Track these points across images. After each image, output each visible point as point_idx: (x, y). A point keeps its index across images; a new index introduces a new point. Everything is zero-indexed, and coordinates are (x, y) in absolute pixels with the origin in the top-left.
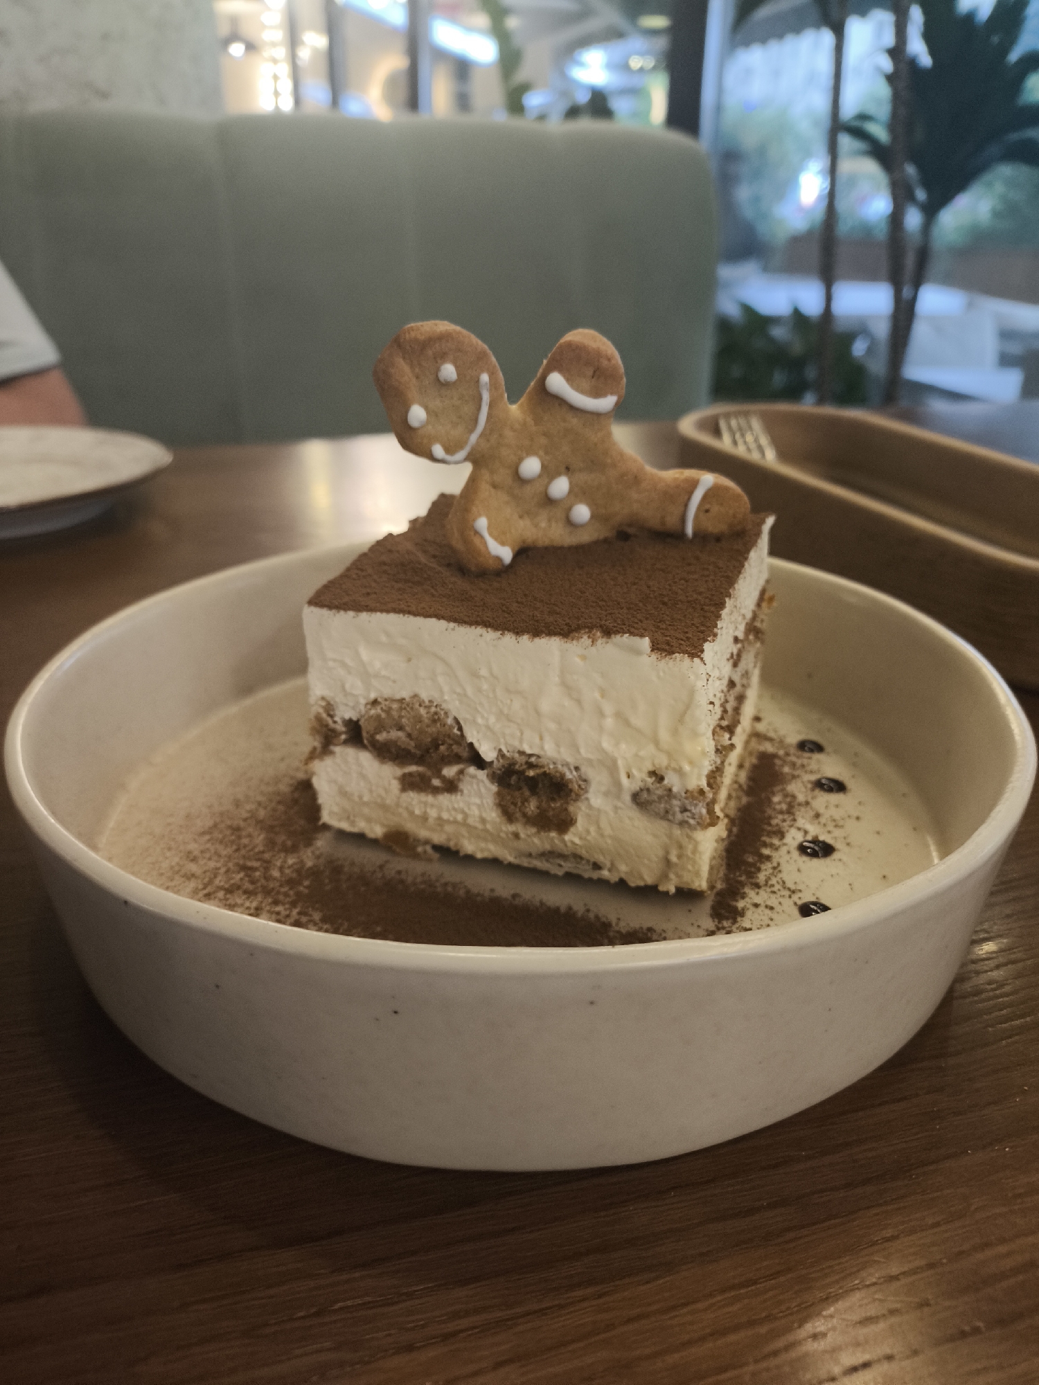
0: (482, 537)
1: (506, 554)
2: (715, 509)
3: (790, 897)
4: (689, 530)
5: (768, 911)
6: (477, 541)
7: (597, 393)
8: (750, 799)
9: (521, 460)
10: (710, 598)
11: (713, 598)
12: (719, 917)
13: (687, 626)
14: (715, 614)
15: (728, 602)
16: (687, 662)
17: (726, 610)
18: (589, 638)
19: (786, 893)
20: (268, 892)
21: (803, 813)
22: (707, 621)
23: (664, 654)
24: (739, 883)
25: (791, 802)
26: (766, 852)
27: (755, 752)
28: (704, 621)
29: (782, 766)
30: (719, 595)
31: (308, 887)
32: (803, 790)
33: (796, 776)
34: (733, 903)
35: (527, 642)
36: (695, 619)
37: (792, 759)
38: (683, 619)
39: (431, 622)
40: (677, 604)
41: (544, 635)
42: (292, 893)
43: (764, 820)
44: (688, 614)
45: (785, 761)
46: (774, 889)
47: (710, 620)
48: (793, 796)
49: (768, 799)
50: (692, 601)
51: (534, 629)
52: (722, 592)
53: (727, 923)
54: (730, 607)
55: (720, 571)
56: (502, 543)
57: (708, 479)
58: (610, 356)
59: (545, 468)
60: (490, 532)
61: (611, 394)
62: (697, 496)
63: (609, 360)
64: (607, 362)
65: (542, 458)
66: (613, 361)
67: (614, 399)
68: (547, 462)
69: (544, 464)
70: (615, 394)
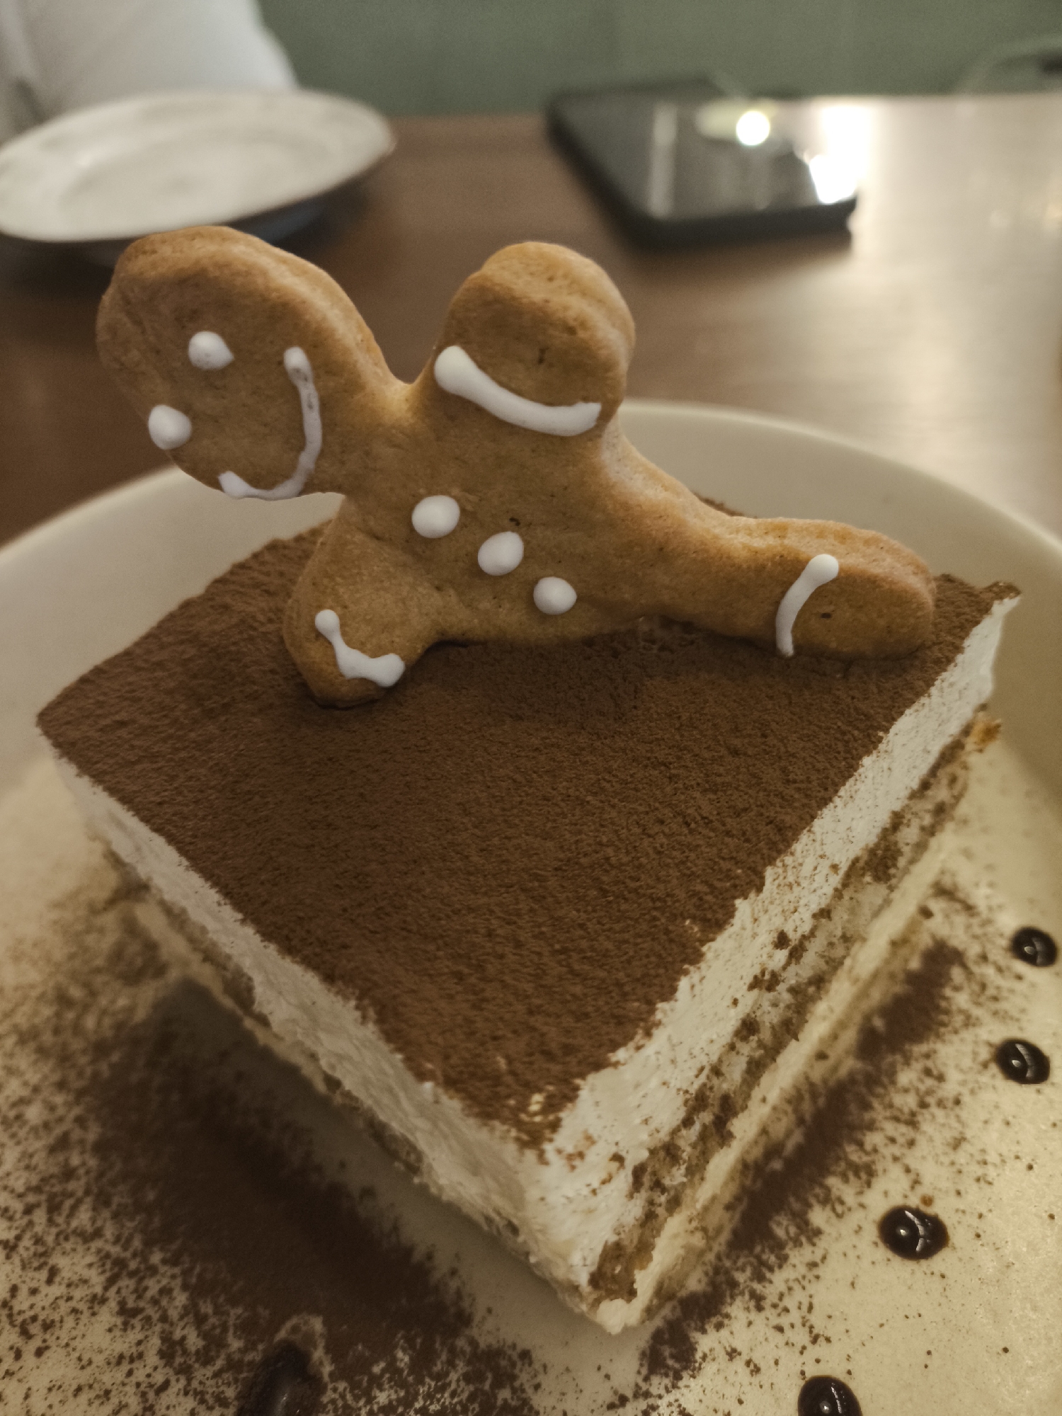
0: (329, 645)
1: (387, 669)
2: (845, 613)
4: (787, 644)
5: (745, 1376)
6: (314, 652)
7: (550, 396)
8: (859, 1065)
9: (417, 499)
10: (701, 899)
11: (709, 898)
12: (653, 1362)
13: (604, 986)
14: (689, 951)
15: (743, 907)
16: (511, 1149)
17: (729, 931)
18: (357, 1008)
19: (801, 1337)
20: (65, 1059)
21: (935, 1127)
22: (657, 976)
23: (476, 1110)
24: (733, 1284)
25: (930, 1092)
26: (818, 1217)
27: (924, 941)
28: (652, 972)
29: (957, 989)
30: (727, 890)
31: (112, 1066)
32: (967, 1062)
33: (969, 1022)
34: (696, 1336)
35: (275, 953)
36: (635, 963)
37: (989, 971)
38: (612, 954)
39: (159, 841)
40: (626, 899)
41: (298, 959)
42: (89, 1071)
43: (855, 1130)
44: (632, 940)
45: (969, 973)
46: (784, 1321)
47: (667, 970)
48: (941, 1078)
49: (892, 1074)
50: (659, 899)
51: (287, 938)
52: (737, 882)
53: (657, 1384)
54: (753, 910)
55: (781, 793)
56: (376, 653)
57: (826, 564)
58: (572, 323)
59: (467, 516)
60: (344, 634)
61: (586, 399)
62: (798, 594)
63: (571, 331)
64: (565, 336)
65: (458, 500)
66: (581, 334)
67: (594, 409)
68: (469, 508)
69: (463, 511)
70: (595, 400)
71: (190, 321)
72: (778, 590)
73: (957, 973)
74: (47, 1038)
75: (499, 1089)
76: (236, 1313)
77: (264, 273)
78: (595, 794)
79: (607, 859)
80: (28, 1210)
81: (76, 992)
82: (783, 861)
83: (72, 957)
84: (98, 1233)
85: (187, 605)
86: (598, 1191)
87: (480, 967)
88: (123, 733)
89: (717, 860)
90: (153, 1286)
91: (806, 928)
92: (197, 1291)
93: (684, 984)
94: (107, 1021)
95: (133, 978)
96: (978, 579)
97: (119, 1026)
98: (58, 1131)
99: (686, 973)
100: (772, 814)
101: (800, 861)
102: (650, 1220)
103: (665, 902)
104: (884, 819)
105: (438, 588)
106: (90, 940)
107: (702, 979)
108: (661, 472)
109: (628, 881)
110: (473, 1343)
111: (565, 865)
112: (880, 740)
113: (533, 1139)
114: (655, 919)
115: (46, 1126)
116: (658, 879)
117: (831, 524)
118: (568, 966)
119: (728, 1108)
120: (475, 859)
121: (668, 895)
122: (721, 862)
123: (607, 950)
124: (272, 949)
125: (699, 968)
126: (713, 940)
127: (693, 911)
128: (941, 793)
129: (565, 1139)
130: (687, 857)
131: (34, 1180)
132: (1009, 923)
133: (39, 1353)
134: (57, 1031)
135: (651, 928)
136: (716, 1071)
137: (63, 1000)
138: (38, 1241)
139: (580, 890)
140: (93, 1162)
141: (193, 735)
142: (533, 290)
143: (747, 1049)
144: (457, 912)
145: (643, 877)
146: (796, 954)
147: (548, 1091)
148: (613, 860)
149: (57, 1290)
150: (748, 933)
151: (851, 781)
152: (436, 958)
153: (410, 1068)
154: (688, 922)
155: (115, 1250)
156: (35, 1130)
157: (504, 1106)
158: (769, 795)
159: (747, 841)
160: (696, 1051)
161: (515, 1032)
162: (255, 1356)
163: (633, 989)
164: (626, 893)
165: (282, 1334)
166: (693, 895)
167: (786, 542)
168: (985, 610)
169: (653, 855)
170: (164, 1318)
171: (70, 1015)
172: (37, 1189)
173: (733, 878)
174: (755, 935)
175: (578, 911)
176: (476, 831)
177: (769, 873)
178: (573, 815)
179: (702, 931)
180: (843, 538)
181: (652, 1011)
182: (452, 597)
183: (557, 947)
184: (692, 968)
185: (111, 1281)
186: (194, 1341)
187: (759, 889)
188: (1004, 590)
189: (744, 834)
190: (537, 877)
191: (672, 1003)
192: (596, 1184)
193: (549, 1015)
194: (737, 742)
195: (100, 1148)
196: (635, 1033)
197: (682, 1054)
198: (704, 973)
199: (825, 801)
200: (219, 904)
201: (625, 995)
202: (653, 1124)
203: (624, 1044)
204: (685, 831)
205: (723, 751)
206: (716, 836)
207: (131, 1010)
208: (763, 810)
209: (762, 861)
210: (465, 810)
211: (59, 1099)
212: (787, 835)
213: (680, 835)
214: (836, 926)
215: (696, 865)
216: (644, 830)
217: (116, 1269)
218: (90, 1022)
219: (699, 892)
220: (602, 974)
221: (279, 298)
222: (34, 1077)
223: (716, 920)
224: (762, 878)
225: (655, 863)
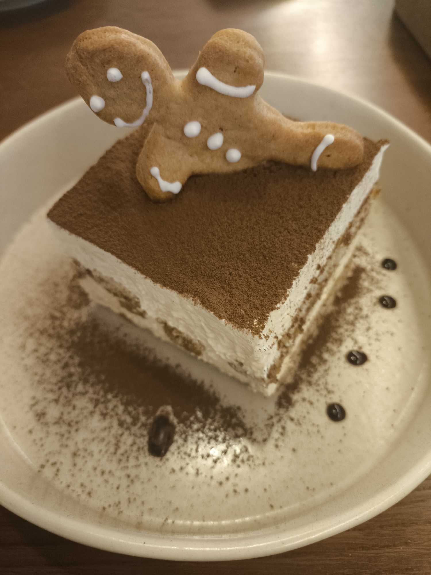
0: (156, 180)
1: (176, 187)
2: (335, 154)
3: (325, 396)
4: (314, 167)
5: (308, 405)
6: (152, 183)
7: (238, 84)
8: (334, 308)
9: (184, 123)
10: (297, 256)
11: (299, 255)
12: (280, 405)
13: (270, 286)
14: (295, 272)
15: (310, 257)
16: (250, 335)
17: (307, 265)
18: (193, 300)
19: (324, 392)
20: (59, 337)
21: (361, 325)
22: (286, 281)
23: (237, 326)
24: (301, 379)
25: (357, 314)
26: (326, 356)
27: (353, 266)
28: (284, 280)
29: (364, 280)
30: (305, 252)
31: (79, 338)
32: (369, 304)
33: (369, 291)
34: (291, 395)
35: (159, 287)
36: (278, 278)
37: (374, 274)
38: (270, 276)
39: (109, 254)
40: (273, 259)
41: (169, 288)
42: (70, 340)
43: (334, 328)
44: (276, 271)
45: (368, 276)
46: (319, 388)
47: (289, 279)
48: (361, 309)
49: (345, 309)
50: (283, 257)
51: (164, 281)
52: (308, 249)
53: (282, 411)
54: (312, 258)
55: (318, 219)
56: (172, 181)
57: (330, 138)
58: (247, 58)
59: (203, 128)
60: (161, 176)
61: (251, 84)
62: (321, 149)
63: (247, 61)
64: (245, 63)
65: (200, 123)
66: (250, 62)
67: (252, 88)
68: (204, 125)
69: (202, 126)
70: (254, 84)
71: (107, 64)
72: (313, 148)
73: (363, 276)
74: (51, 331)
75: (244, 319)
76: (141, 409)
77: (134, 45)
78: (256, 225)
79: (264, 246)
80: (60, 388)
81: (57, 314)
82: (321, 241)
83: (52, 303)
84: (86, 392)
85: (92, 168)
86: (272, 347)
87: (230, 284)
88: (83, 218)
89: (300, 243)
90: (111, 405)
91: (325, 263)
92: (126, 404)
93: (294, 282)
94: (72, 323)
95: (78, 307)
96: (375, 138)
97: (77, 324)
98: (64, 361)
99: (295, 279)
100: (316, 226)
101: (325, 241)
102: (282, 357)
103: (285, 258)
104: (347, 224)
105: (191, 156)
106: (58, 295)
107: (299, 280)
108: (271, 107)
109: (272, 253)
110: (222, 407)
111: (251, 249)
112: (348, 198)
113: (257, 332)
114: (283, 264)
115: (59, 361)
116: (282, 251)
117: (330, 123)
118: (257, 281)
119: (302, 321)
120: (220, 250)
121: (286, 256)
122: (302, 243)
123: (269, 275)
124: (158, 285)
125: (298, 277)
126: (302, 268)
127: (294, 260)
128: (362, 215)
129: (265, 332)
130: (290, 243)
131: (59, 378)
132: (380, 257)
133: (77, 430)
134: (54, 328)
135: (282, 267)
136: (300, 310)
137: (53, 318)
138: (66, 397)
139: (257, 257)
140: (79, 370)
141: (110, 217)
142: (233, 47)
143: (308, 303)
144: (218, 268)
145: (277, 250)
146: (322, 272)
147: (258, 318)
148: (267, 246)
149: (77, 412)
150: (311, 265)
151: (339, 213)
152: (214, 283)
153: (217, 316)
154: (293, 264)
155: (95, 396)
156: (55, 363)
157: (246, 324)
158: (314, 220)
159: (309, 236)
160: (296, 304)
161: (245, 303)
162: (151, 421)
163: (279, 286)
164: (272, 256)
165: (158, 413)
166: (294, 255)
167: (315, 131)
168: (378, 149)
169: (279, 244)
170: (117, 414)
171: (57, 323)
172: (61, 381)
173: (306, 248)
174: (312, 266)
175: (257, 264)
176: (218, 241)
177: (317, 245)
178: (250, 233)
179: (298, 266)
180: (334, 127)
181: (286, 292)
182: (196, 159)
183: (252, 275)
184: (296, 278)
185: (96, 406)
186: (129, 420)
187: (314, 251)
188: (384, 142)
189: (308, 234)
190: (241, 254)
191: (291, 289)
192: (271, 346)
193: (254, 296)
194: (301, 203)
195: (81, 365)
196: (282, 299)
197: (292, 305)
198: (299, 279)
199: (332, 220)
200: (135, 273)
201: (276, 288)
202: (285, 327)
203: (279, 302)
204: (289, 234)
205: (297, 207)
206: (299, 235)
207: (80, 318)
208: (312, 226)
209: (314, 242)
210: (213, 234)
211: (61, 351)
212: (321, 233)
213: (287, 236)
214: (332, 262)
215: (294, 245)
216: (275, 235)
217: (97, 403)
218: (66, 324)
219: (296, 254)
220: (268, 283)
221: (140, 54)
222: (49, 345)
223: (302, 262)
224: (315, 247)
225: (280, 246)
